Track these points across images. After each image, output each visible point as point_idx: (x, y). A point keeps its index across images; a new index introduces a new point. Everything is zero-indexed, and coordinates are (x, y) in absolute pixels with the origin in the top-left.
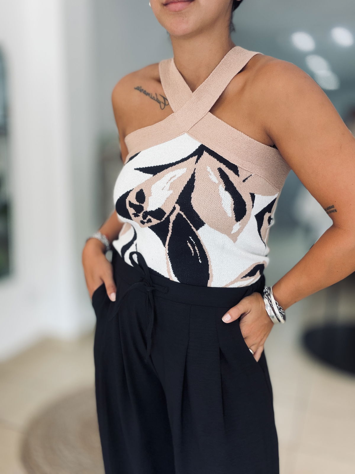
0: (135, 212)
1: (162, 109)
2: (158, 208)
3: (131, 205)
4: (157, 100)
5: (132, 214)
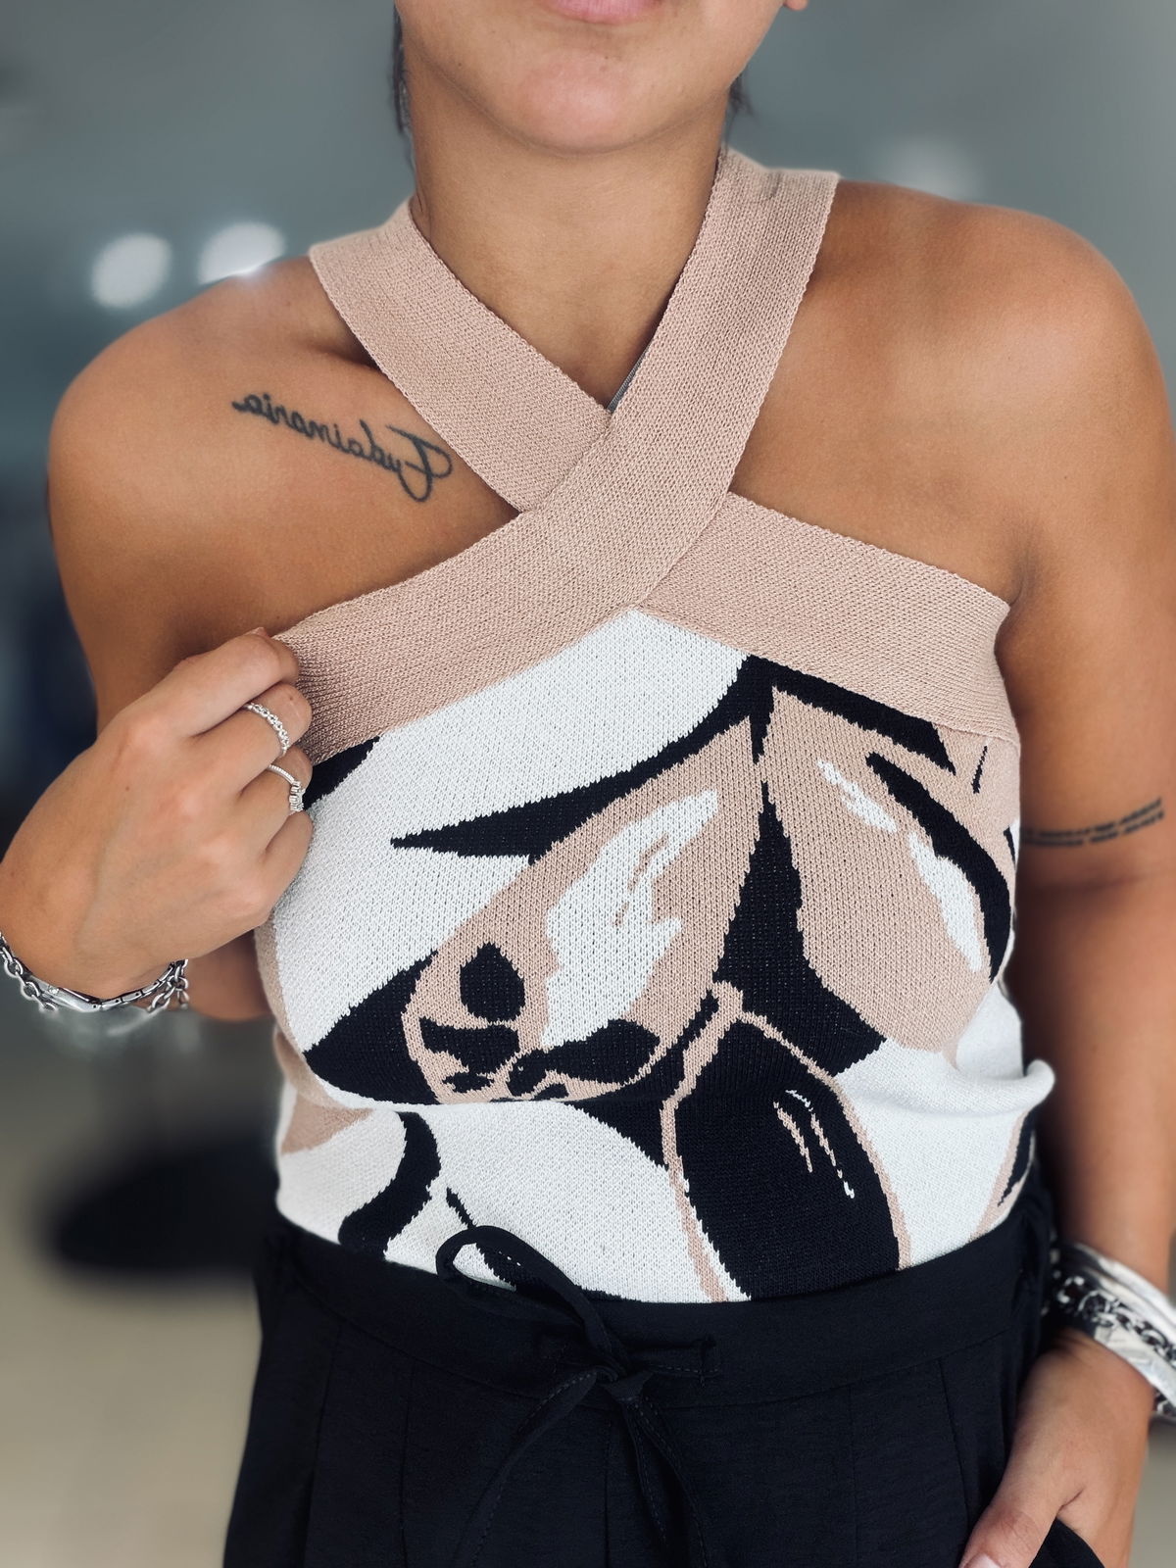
0: (466, 1070)
1: (422, 500)
2: (611, 1022)
3: (437, 1036)
4: (378, 455)
5: (445, 1082)
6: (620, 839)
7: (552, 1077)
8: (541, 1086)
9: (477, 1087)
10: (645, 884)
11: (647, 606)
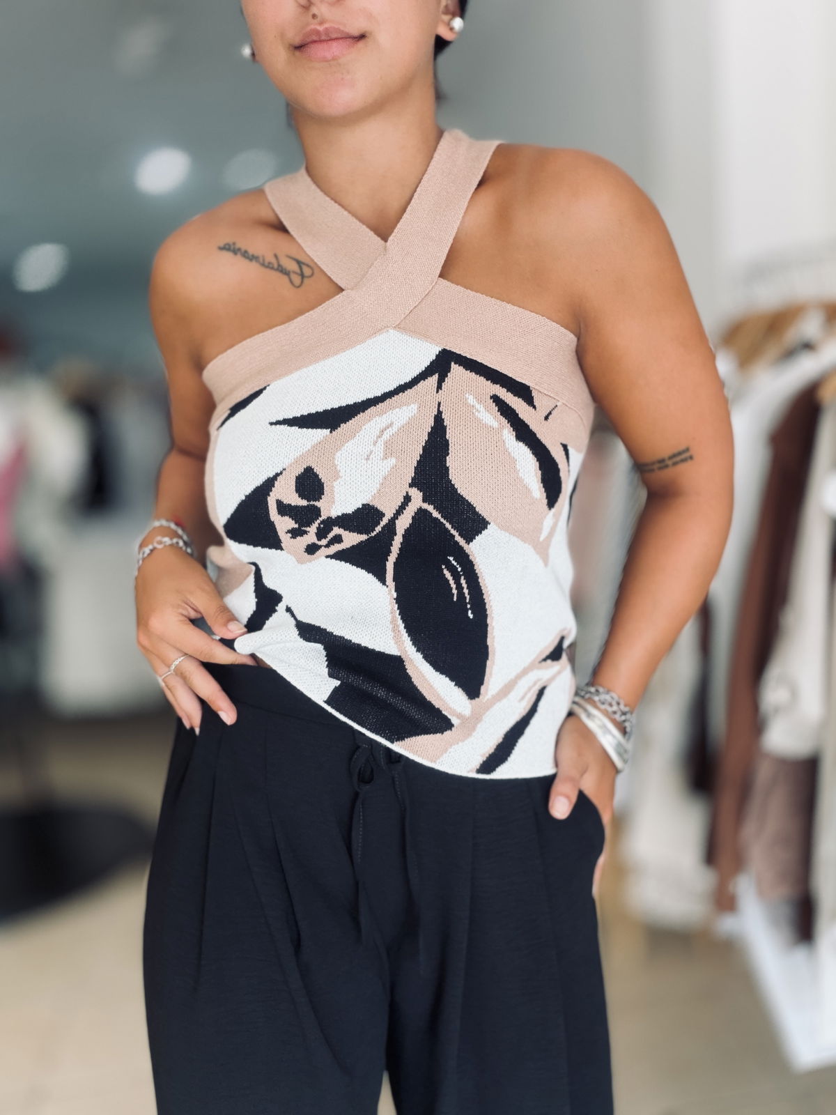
1: (298, 288)
6: (372, 423)
9: (302, 535)
10: (381, 443)
11: (397, 327)
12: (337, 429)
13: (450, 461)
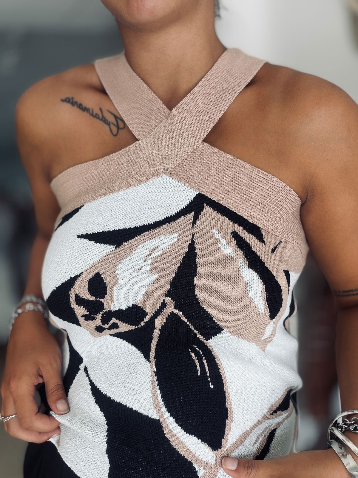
0: (88, 313)
1: (115, 135)
2: (133, 305)
3: (80, 301)
4: (104, 119)
5: (82, 316)
6: (145, 244)
7: (114, 320)
8: (111, 323)
9: (92, 320)
10: (149, 260)
11: (170, 174)
12: (120, 246)
13: (197, 281)
